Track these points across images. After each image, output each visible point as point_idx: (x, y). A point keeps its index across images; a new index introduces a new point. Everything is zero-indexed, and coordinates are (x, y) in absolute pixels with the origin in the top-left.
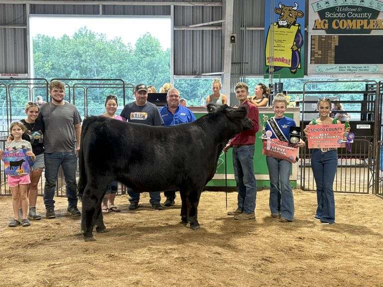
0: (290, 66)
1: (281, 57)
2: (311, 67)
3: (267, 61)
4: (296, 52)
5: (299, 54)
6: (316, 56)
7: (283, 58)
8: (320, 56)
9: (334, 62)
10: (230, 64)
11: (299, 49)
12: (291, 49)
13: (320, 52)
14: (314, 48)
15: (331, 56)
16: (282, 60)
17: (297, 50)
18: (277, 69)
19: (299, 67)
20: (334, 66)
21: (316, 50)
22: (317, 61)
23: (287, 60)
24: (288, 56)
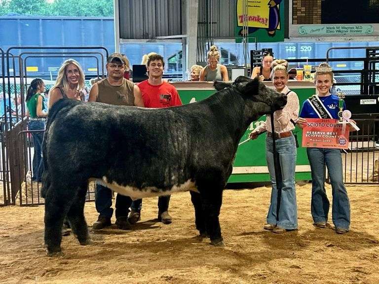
0: (267, 27)
1: (256, 15)
2: (293, 28)
3: (239, 21)
4: (275, 10)
5: (278, 11)
6: (299, 14)
7: (258, 17)
8: (304, 15)
9: (320, 21)
10: (197, 25)
11: (278, 6)
12: (269, 4)
13: (303, 9)
14: (296, 4)
15: (316, 15)
16: (258, 19)
17: (276, 7)
18: (252, 30)
19: (278, 28)
20: (321, 26)
21: (299, 6)
22: (300, 21)
23: (263, 19)
24: (265, 14)
